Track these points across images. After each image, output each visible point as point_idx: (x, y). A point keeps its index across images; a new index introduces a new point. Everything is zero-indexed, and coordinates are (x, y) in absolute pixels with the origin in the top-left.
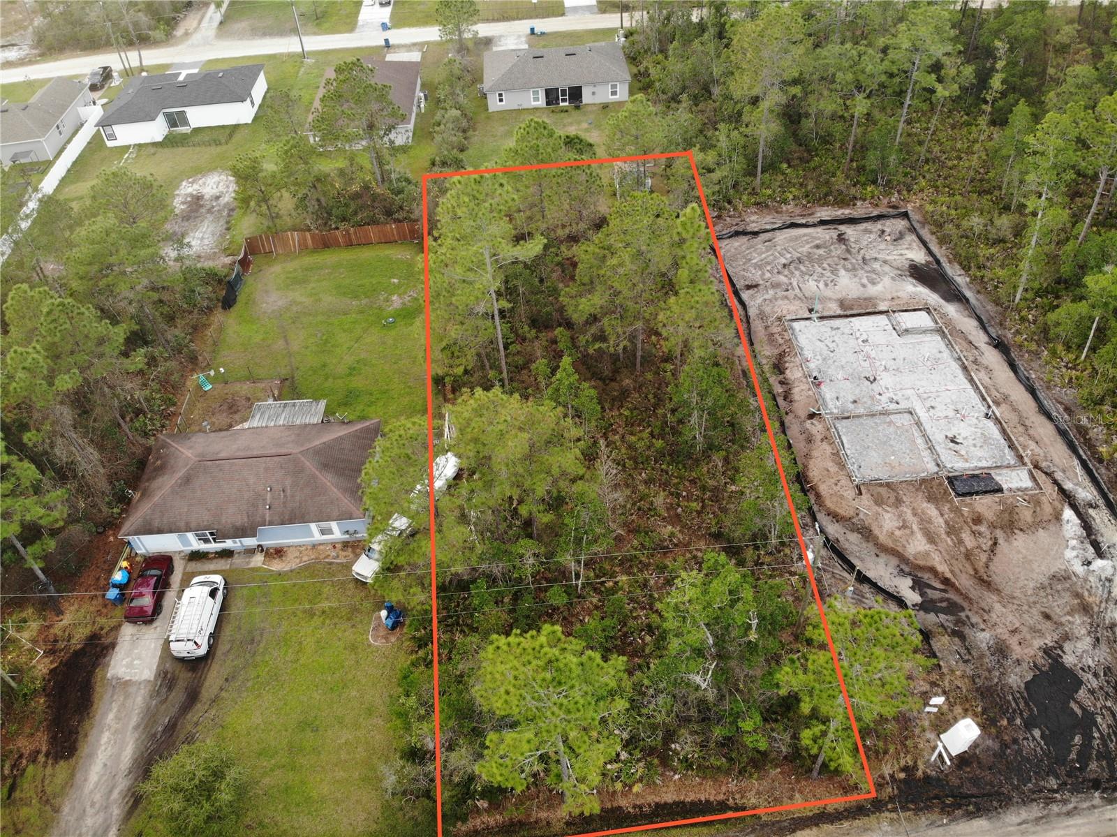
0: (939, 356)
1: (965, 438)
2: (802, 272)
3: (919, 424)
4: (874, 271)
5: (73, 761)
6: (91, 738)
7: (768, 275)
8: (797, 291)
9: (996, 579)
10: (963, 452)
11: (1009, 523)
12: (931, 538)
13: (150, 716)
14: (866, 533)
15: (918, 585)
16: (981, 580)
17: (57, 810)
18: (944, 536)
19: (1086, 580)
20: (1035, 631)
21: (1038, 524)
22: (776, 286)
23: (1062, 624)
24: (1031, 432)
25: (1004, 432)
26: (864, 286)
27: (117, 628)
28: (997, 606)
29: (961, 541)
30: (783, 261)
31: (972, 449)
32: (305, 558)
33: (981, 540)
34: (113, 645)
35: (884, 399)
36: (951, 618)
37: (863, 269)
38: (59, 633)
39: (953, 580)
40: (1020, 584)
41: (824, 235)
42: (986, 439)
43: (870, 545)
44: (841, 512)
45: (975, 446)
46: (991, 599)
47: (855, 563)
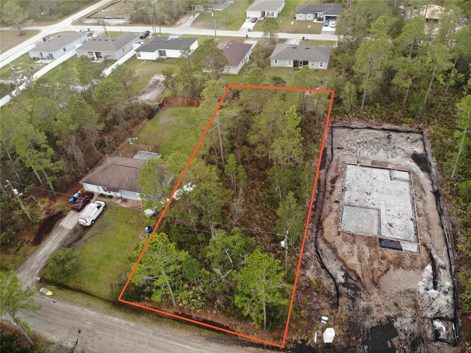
0: (404, 191)
1: (396, 225)
2: (364, 147)
3: (379, 215)
4: (396, 153)
5: (37, 247)
6: (46, 242)
7: (349, 145)
8: (358, 154)
9: (381, 283)
10: (392, 231)
11: (399, 264)
12: (360, 260)
13: (65, 240)
14: (335, 250)
15: (346, 276)
16: (374, 282)
17: (26, 260)
18: (366, 260)
19: (422, 296)
20: (387, 308)
21: (412, 267)
22: (350, 150)
23: (401, 310)
24: (430, 231)
25: (416, 228)
26: (388, 157)
27: (69, 211)
28: (376, 294)
29: (372, 264)
30: (359, 141)
31: (397, 230)
32: (133, 205)
33: (381, 266)
34: (65, 216)
35: (370, 202)
36: (353, 292)
37: (391, 151)
38: (52, 208)
39: (361, 278)
40: (390, 289)
41: (381, 134)
42: (406, 228)
43: (334, 256)
44: (328, 240)
45: (399, 229)
46: (375, 290)
47: (324, 260)
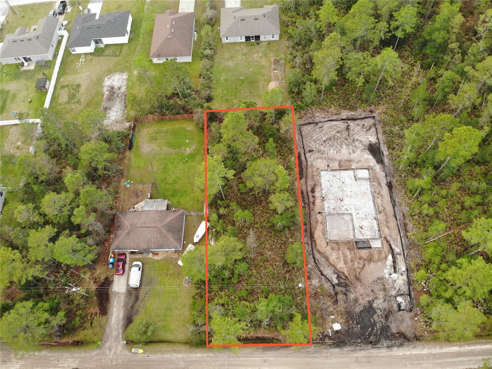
0: (366, 191)
1: (365, 227)
2: (330, 145)
3: (352, 220)
4: (355, 146)
5: (107, 316)
6: (111, 309)
7: (318, 145)
8: (326, 154)
9: (361, 277)
10: (363, 233)
11: (370, 260)
12: (346, 263)
13: (126, 304)
14: (327, 259)
15: (338, 277)
16: (357, 277)
17: (105, 330)
18: (349, 262)
19: (388, 280)
20: (368, 295)
21: (379, 260)
22: (319, 151)
23: (376, 294)
24: (389, 224)
25: (378, 225)
26: (350, 154)
27: (113, 276)
28: (359, 286)
29: (354, 265)
30: (324, 139)
31: (366, 231)
32: (164, 256)
33: (359, 265)
34: (113, 281)
35: (343, 209)
36: (345, 289)
37: (352, 145)
38: (97, 276)
39: (348, 277)
40: (368, 280)
41: (342, 125)
42: (372, 228)
43: (327, 262)
44: (321, 251)
45: (367, 230)
46: (358, 284)
47: (322, 268)
